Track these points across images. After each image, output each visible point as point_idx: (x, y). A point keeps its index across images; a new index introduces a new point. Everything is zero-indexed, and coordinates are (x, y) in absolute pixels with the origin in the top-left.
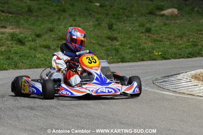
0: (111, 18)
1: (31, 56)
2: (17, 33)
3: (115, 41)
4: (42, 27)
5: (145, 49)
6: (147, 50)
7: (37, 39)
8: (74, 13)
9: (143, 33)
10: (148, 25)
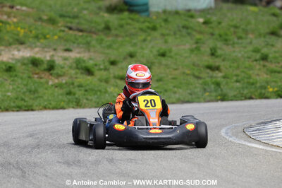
0: (217, 39)
1: (100, 91)
2: (85, 58)
3: (217, 72)
4: (121, 50)
5: (256, 83)
6: (258, 85)
7: (112, 67)
8: (167, 32)
9: (256, 60)
10: (265, 51)
